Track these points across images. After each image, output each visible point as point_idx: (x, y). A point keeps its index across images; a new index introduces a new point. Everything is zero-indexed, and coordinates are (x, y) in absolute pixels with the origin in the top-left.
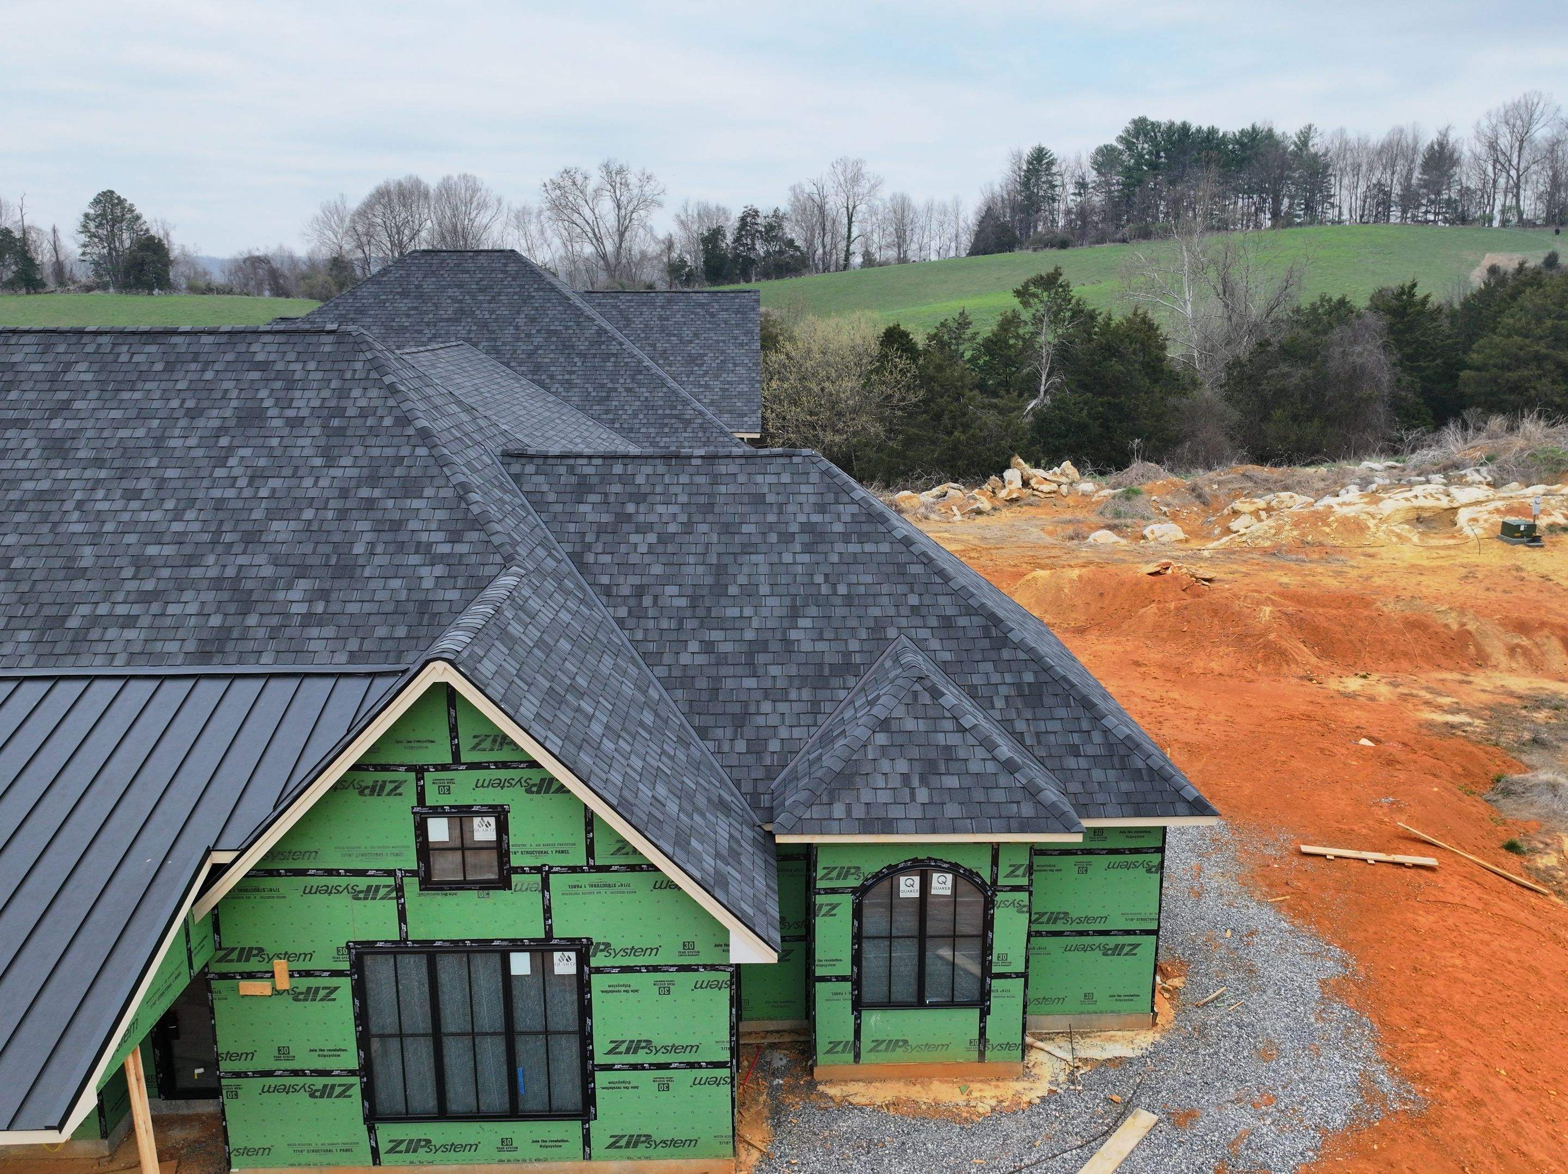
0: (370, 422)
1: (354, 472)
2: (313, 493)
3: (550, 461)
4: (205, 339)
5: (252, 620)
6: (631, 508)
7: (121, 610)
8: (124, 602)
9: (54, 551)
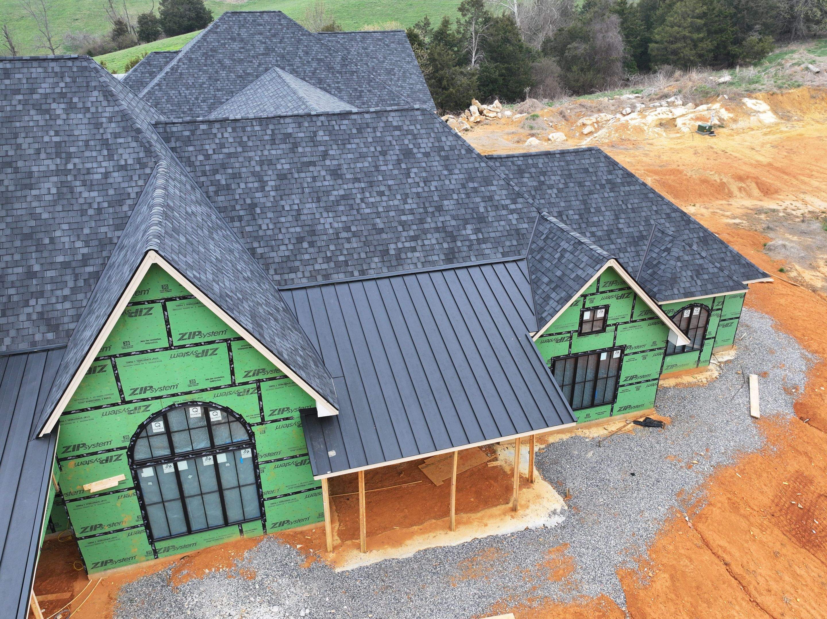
0: (456, 152)
1: (462, 176)
2: (452, 187)
3: (504, 160)
4: (367, 116)
5: (459, 244)
6: (542, 179)
7: (407, 245)
8: (406, 241)
9: (365, 222)
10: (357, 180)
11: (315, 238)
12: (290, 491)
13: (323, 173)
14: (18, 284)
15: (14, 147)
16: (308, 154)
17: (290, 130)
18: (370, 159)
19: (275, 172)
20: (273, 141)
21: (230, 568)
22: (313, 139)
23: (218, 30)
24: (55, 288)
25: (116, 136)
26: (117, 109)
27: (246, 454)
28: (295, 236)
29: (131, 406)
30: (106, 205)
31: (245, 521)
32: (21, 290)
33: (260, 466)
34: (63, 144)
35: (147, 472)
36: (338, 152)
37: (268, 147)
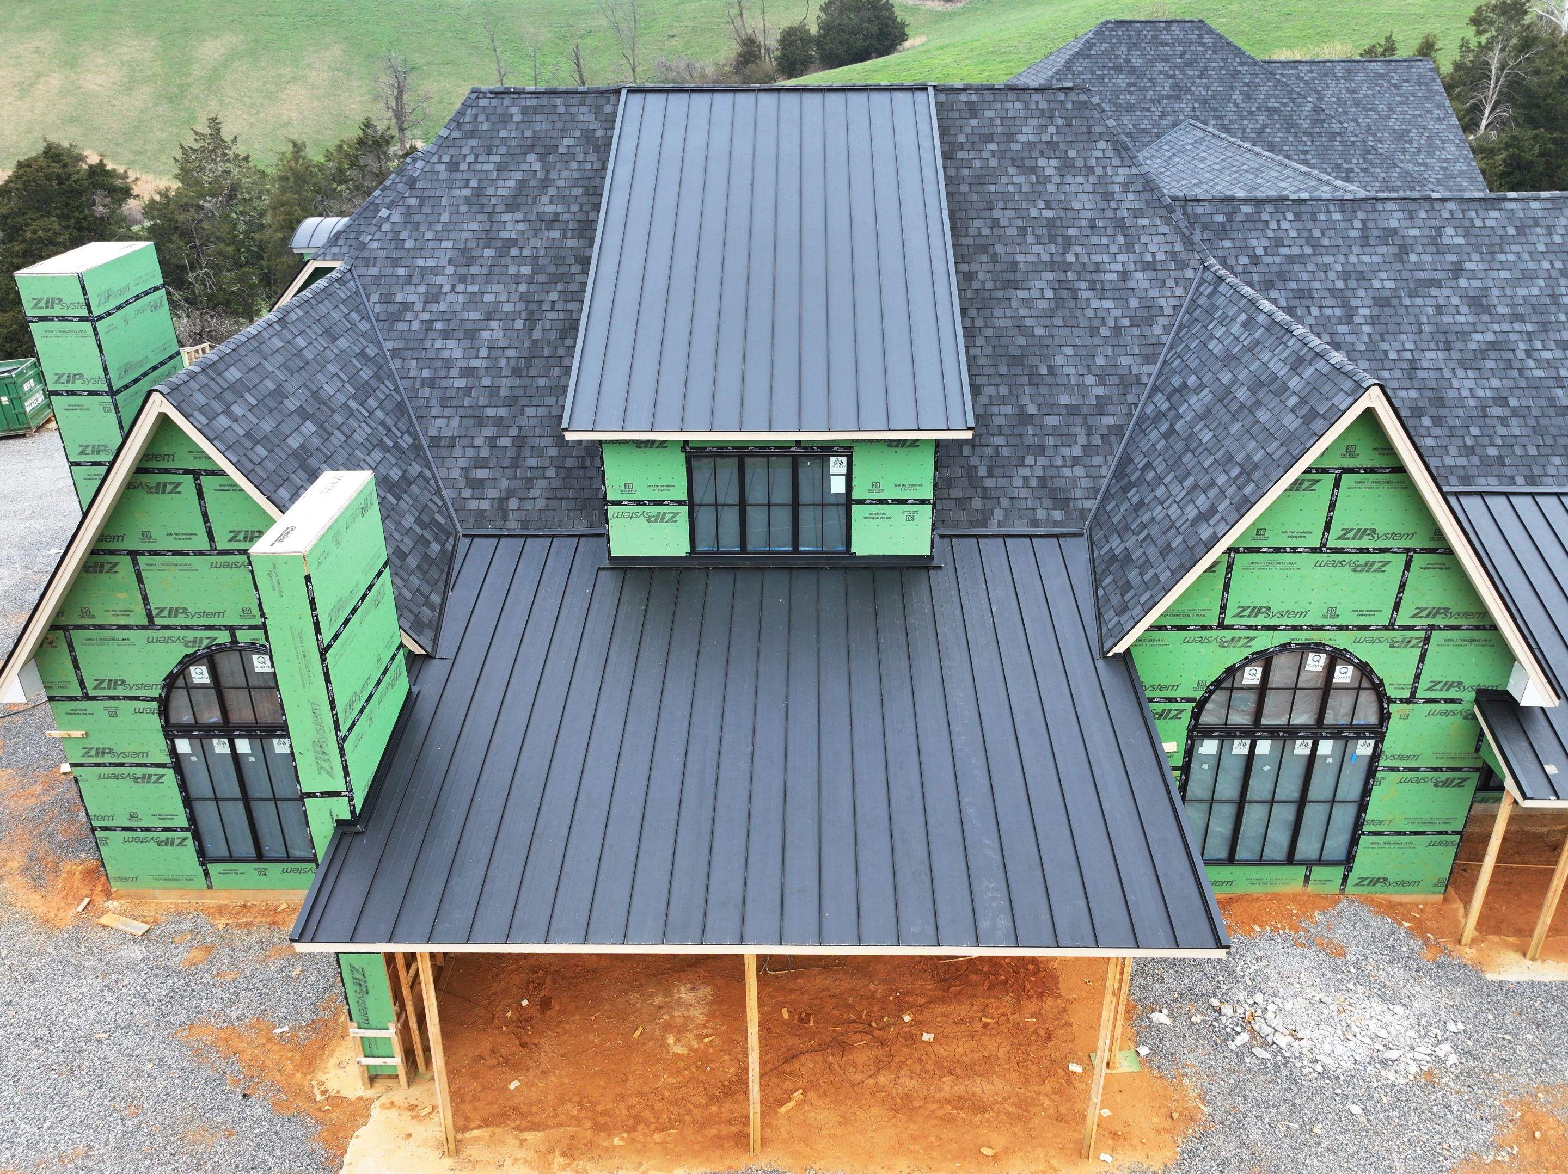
10: (1517, 317)
11: (1443, 412)
12: (1408, 829)
13: (1455, 301)
14: (1007, 431)
15: (989, 222)
16: (1428, 266)
17: (1394, 223)
18: (1541, 282)
19: (1371, 293)
20: (1365, 240)
21: (1297, 932)
22: (1434, 241)
23: (1093, 52)
24: (1059, 443)
25: (1136, 214)
26: (1135, 171)
27: (1364, 748)
28: (1408, 404)
29: (1228, 634)
30: (1126, 322)
31: (1320, 862)
32: (1013, 441)
33: (1379, 774)
34: (1058, 223)
35: (1209, 747)
36: (1482, 266)
37: (1356, 249)
